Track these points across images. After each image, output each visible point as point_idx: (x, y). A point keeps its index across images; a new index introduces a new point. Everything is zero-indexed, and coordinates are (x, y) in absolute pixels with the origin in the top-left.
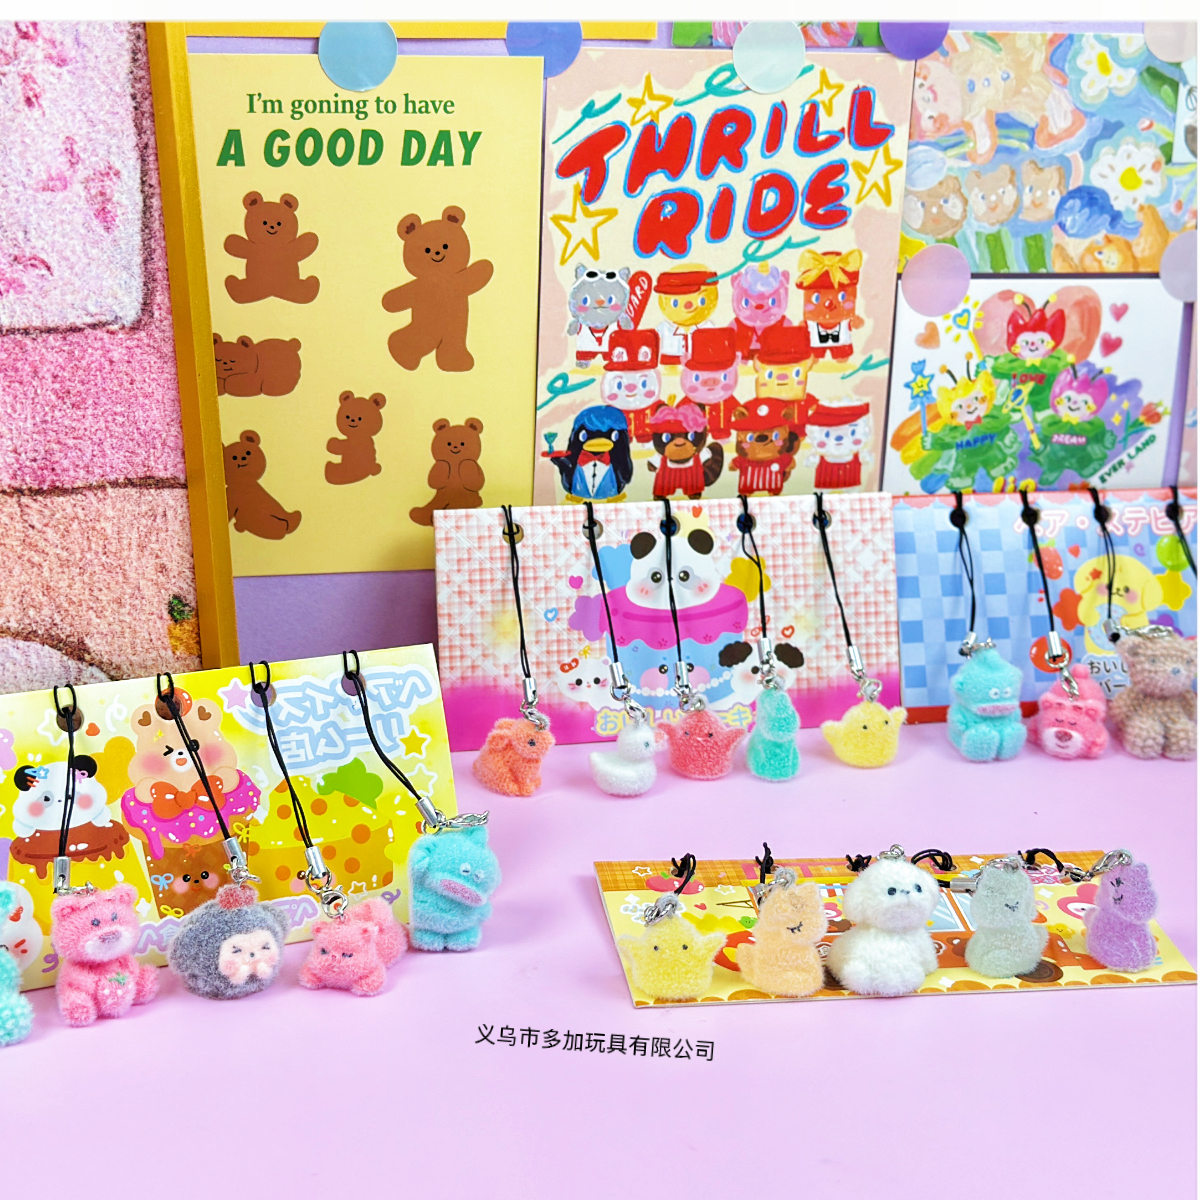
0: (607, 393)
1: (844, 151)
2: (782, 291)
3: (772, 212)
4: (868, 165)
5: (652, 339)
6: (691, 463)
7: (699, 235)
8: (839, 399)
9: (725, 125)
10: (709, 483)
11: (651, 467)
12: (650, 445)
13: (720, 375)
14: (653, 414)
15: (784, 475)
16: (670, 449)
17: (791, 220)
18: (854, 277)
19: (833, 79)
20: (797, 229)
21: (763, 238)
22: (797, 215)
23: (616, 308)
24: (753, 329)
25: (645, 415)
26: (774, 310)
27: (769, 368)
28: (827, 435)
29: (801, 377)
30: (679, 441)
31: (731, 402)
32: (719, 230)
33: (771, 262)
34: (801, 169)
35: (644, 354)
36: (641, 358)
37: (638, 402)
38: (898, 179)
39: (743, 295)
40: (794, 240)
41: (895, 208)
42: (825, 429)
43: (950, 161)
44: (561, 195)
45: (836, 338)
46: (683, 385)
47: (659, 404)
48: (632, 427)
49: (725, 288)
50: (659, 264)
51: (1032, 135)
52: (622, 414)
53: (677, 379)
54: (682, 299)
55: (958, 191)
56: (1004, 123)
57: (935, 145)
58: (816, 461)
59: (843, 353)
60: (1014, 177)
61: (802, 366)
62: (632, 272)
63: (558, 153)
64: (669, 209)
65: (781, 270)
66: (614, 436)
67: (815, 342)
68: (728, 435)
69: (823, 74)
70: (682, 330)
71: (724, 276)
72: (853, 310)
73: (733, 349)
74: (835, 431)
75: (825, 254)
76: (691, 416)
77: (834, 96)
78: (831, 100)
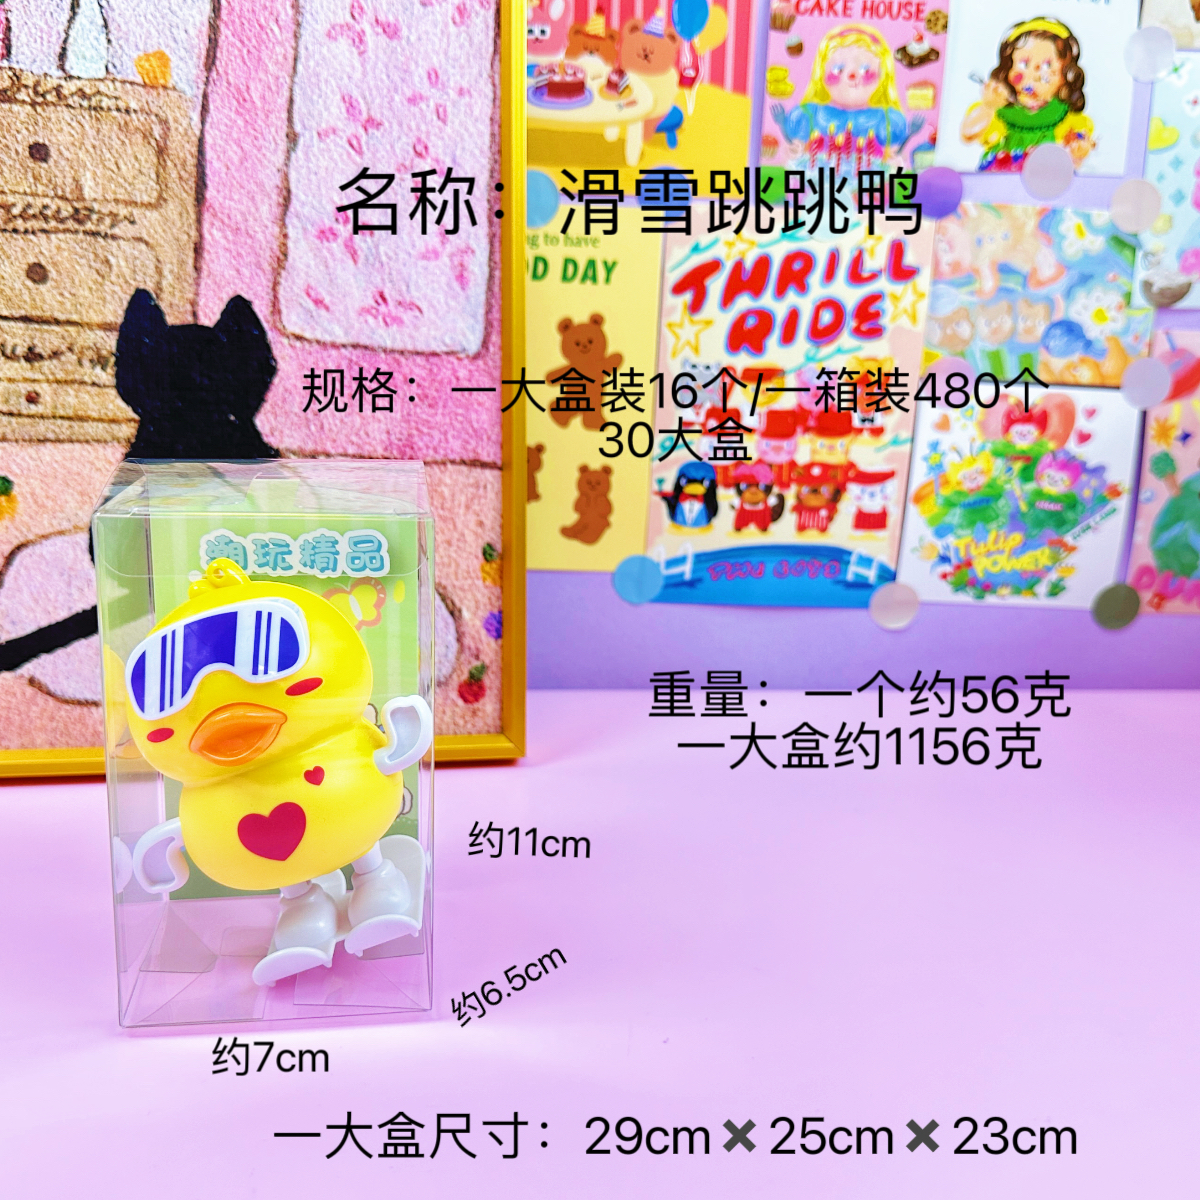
3: (827, 327)
4: (900, 296)
6: (761, 506)
7: (773, 341)
8: (873, 466)
9: (794, 263)
10: (774, 521)
11: (733, 507)
12: (732, 491)
13: (785, 444)
15: (830, 518)
16: (747, 495)
17: (841, 333)
20: (846, 339)
21: (821, 345)
22: (846, 330)
24: (810, 413)
25: (728, 471)
27: (821, 440)
28: (863, 491)
29: (845, 448)
30: (754, 489)
31: (793, 464)
32: (788, 336)
34: (850, 296)
38: (923, 307)
40: (843, 348)
41: (921, 327)
42: (862, 487)
43: (962, 297)
44: (673, 309)
45: (872, 421)
46: (757, 448)
48: (720, 478)
50: (742, 361)
51: (1026, 279)
55: (968, 318)
56: (1004, 269)
57: (952, 284)
58: (856, 510)
59: (877, 432)
60: (1012, 310)
61: (845, 440)
62: (723, 365)
63: (673, 277)
64: (751, 322)
66: (706, 483)
67: (856, 423)
68: (790, 487)
71: (791, 371)
73: (795, 425)
74: (870, 488)
76: (763, 471)
77: (876, 246)
78: (873, 249)
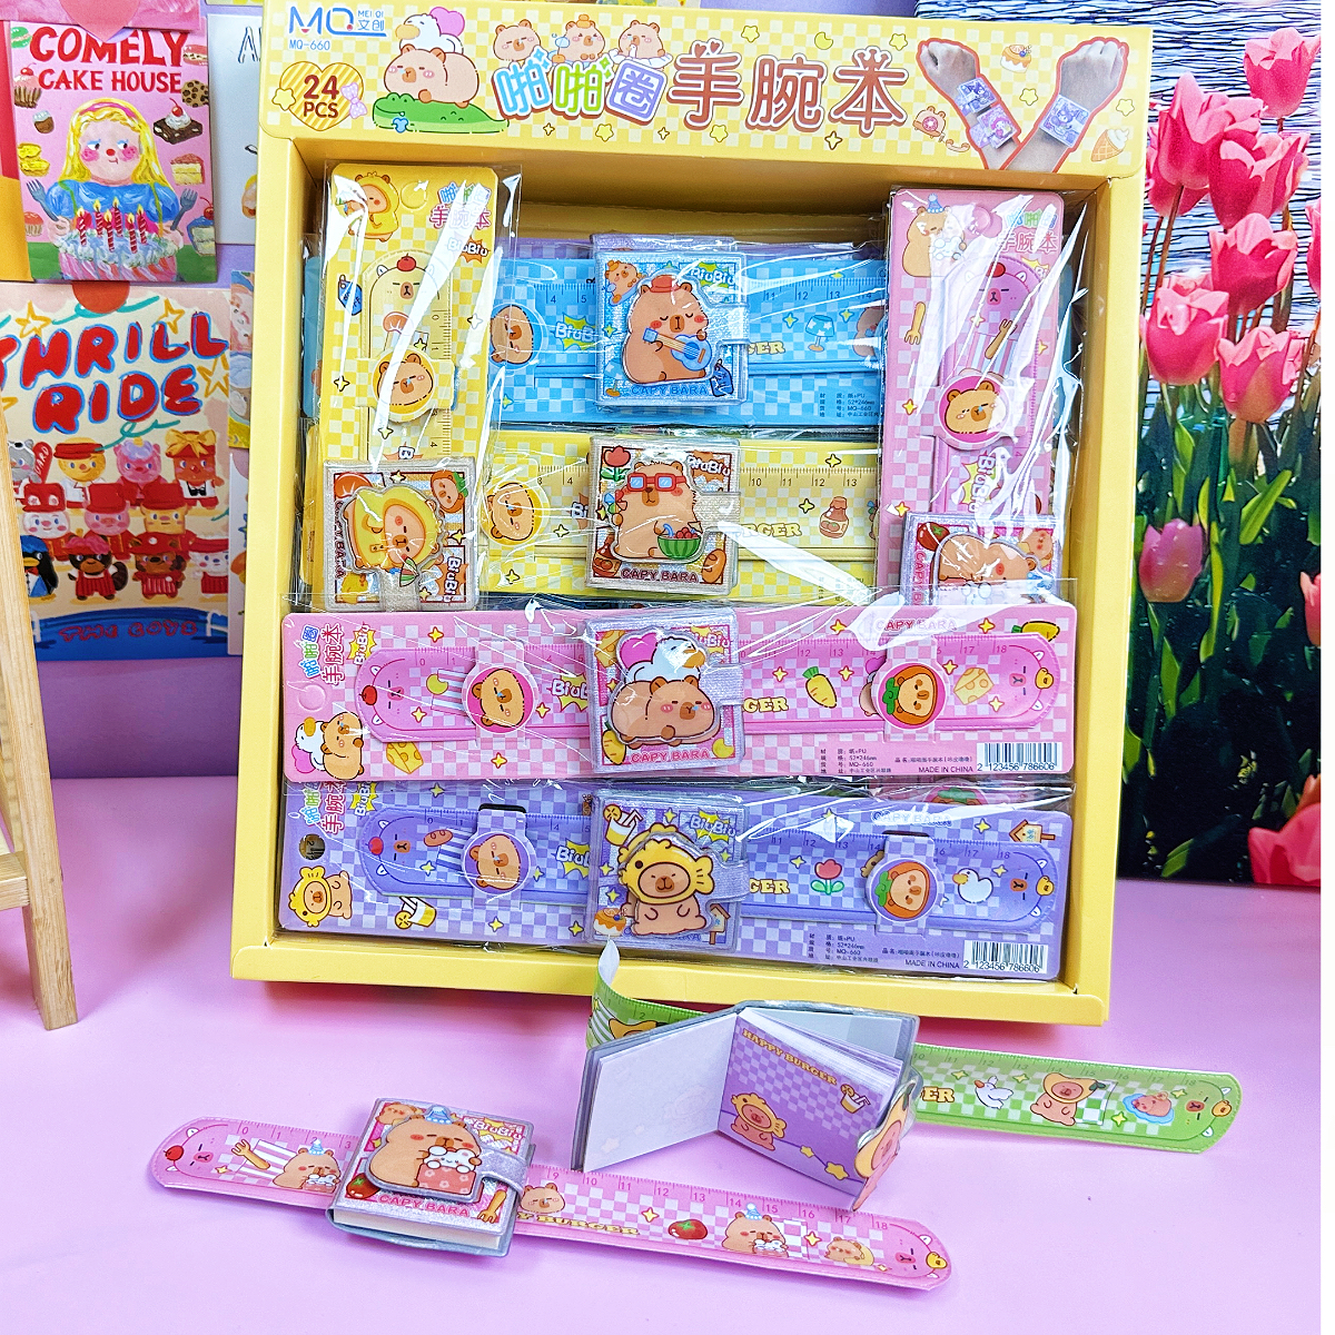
0: (28, 526)
1: (190, 359)
2: (155, 458)
3: (138, 402)
4: (211, 370)
5: (58, 490)
6: (102, 575)
7: (83, 417)
8: (212, 535)
9: (93, 338)
10: (119, 588)
11: (71, 577)
12: (68, 563)
13: (116, 517)
14: (67, 542)
15: (178, 584)
16: (84, 565)
17: (155, 408)
18: (211, 449)
19: (175, 306)
20: (160, 414)
21: (134, 421)
22: (160, 405)
23: (25, 467)
24: (137, 485)
25: (61, 543)
26: (151, 472)
27: (153, 513)
28: (206, 558)
29: (180, 519)
30: (91, 560)
31: (127, 535)
32: (99, 414)
33: (143, 437)
34: (159, 372)
35: (53, 500)
36: (51, 503)
37: (53, 533)
39: (124, 460)
40: (159, 423)
42: (205, 555)
45: (203, 493)
46: (86, 522)
47: (70, 536)
48: (52, 550)
49: (109, 455)
50: (54, 438)
52: (42, 542)
53: (82, 518)
54: (77, 463)
58: (201, 575)
59: (211, 503)
61: (179, 512)
62: (35, 443)
64: (57, 398)
65: (152, 444)
66: (38, 556)
67: (187, 494)
68: (128, 557)
69: (167, 302)
70: (80, 484)
71: (107, 447)
72: (214, 472)
73: (123, 498)
74: (212, 556)
75: (185, 433)
76: (96, 543)
77: (178, 318)
78: (175, 322)
